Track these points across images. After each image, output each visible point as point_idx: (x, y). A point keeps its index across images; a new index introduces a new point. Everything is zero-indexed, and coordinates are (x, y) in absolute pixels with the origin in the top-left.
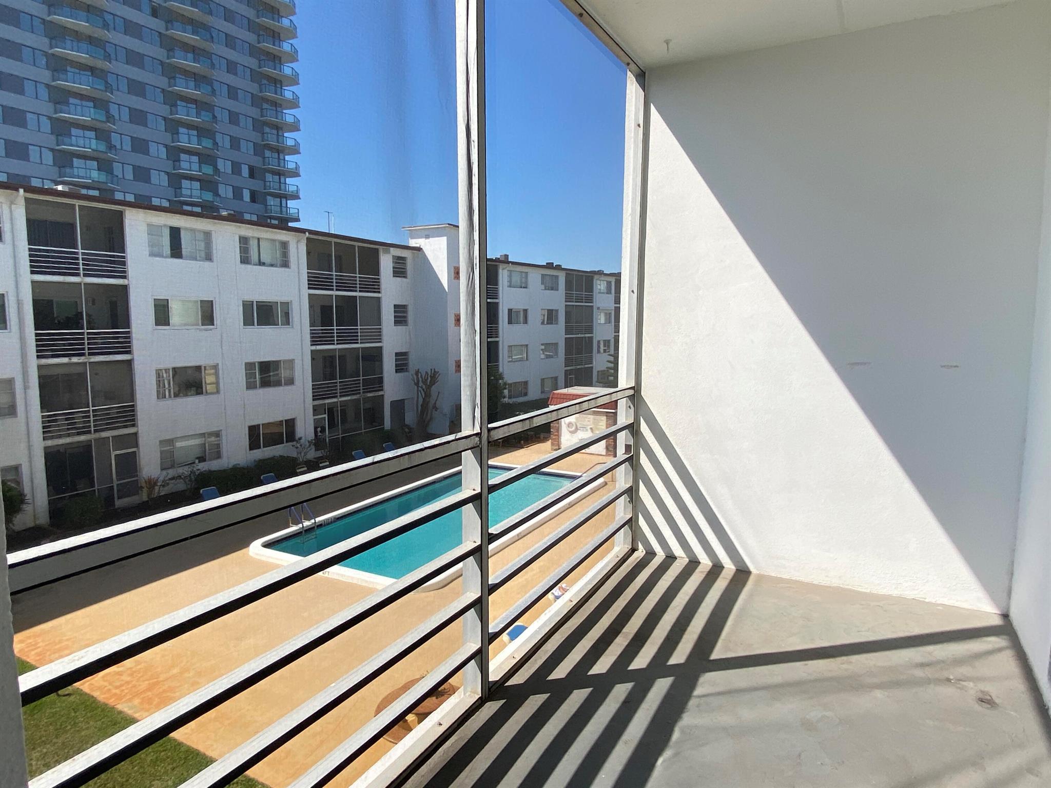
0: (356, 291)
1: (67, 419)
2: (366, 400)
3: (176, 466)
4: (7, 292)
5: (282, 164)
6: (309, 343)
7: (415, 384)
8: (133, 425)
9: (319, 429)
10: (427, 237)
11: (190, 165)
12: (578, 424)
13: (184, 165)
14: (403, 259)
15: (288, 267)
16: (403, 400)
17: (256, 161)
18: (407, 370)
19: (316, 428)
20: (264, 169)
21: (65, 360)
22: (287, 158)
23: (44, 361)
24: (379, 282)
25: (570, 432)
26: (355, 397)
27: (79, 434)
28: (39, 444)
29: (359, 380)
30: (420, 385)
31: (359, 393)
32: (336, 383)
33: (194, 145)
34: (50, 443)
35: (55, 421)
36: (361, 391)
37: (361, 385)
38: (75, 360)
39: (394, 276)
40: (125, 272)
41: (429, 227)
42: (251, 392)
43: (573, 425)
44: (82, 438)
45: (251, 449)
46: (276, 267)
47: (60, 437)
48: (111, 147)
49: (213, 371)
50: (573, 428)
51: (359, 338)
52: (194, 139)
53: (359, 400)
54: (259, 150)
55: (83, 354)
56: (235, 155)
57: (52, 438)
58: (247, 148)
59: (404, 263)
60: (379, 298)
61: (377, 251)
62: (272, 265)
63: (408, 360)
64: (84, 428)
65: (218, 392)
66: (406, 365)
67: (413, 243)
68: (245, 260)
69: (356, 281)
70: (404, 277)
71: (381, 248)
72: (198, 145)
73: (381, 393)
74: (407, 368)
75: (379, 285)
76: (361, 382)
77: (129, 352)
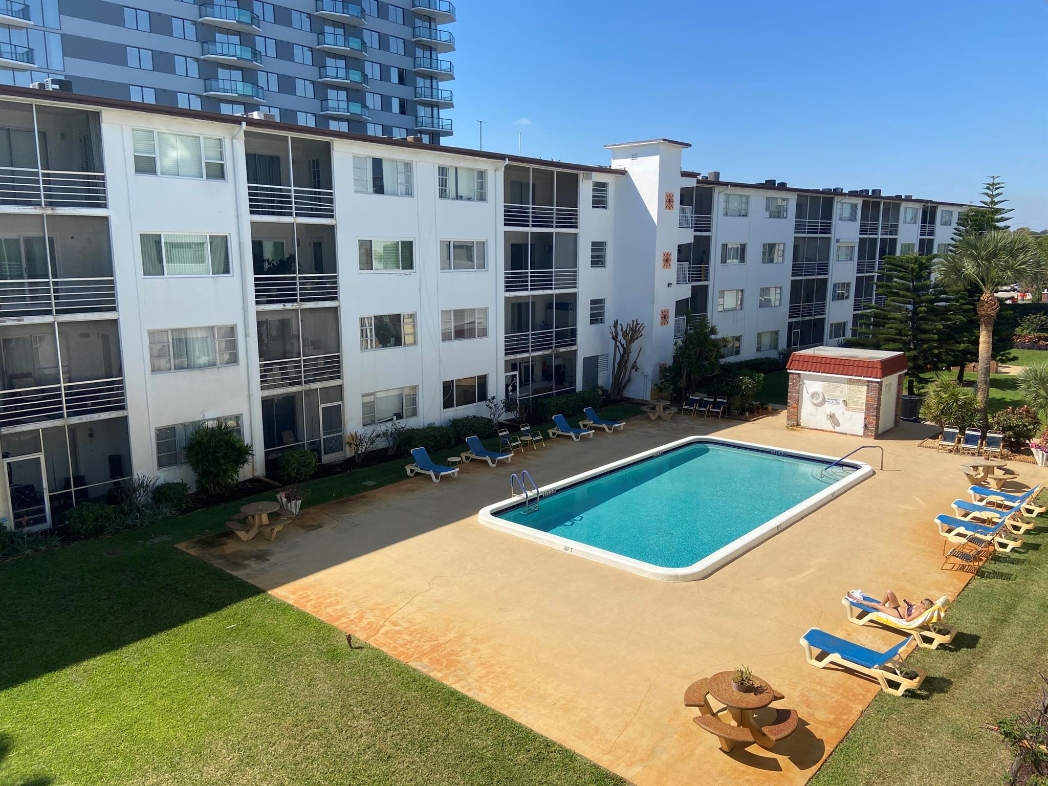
0: (552, 226)
1: (281, 369)
2: (558, 356)
3: (376, 422)
4: (230, 234)
5: (434, 65)
6: (503, 289)
7: (613, 338)
8: (339, 377)
9: (510, 388)
10: (634, 156)
11: (335, 71)
12: (826, 395)
13: (331, 71)
14: (604, 185)
15: (485, 200)
16: (597, 356)
17: (406, 63)
18: (602, 321)
19: (507, 386)
20: (415, 72)
21: (279, 306)
22: (441, 56)
23: (263, 307)
24: (577, 215)
25: (814, 404)
26: (547, 352)
27: (291, 384)
28: (258, 395)
29: (552, 332)
30: (619, 339)
31: (551, 348)
32: (528, 335)
33: (341, 48)
34: (267, 393)
35: (271, 370)
36: (554, 345)
37: (554, 338)
38: (289, 306)
39: (593, 207)
40: (332, 211)
41: (636, 144)
42: (447, 343)
43: (819, 396)
44: (295, 389)
45: (444, 408)
46: (474, 200)
47: (275, 387)
48: (256, 54)
49: (410, 320)
50: (820, 400)
51: (554, 282)
52: (341, 39)
53: (551, 355)
54: (410, 48)
55: (295, 301)
56: (384, 57)
57: (268, 388)
58: (396, 46)
59: (605, 190)
60: (576, 235)
61: (576, 176)
62: (469, 199)
63: (604, 309)
64: (295, 378)
65: (415, 343)
66: (601, 314)
67: (616, 164)
68: (443, 194)
69: (552, 214)
70: (604, 207)
71: (581, 174)
72: (345, 47)
73: (574, 348)
74: (602, 319)
75: (576, 219)
76: (554, 334)
77: (335, 299)
